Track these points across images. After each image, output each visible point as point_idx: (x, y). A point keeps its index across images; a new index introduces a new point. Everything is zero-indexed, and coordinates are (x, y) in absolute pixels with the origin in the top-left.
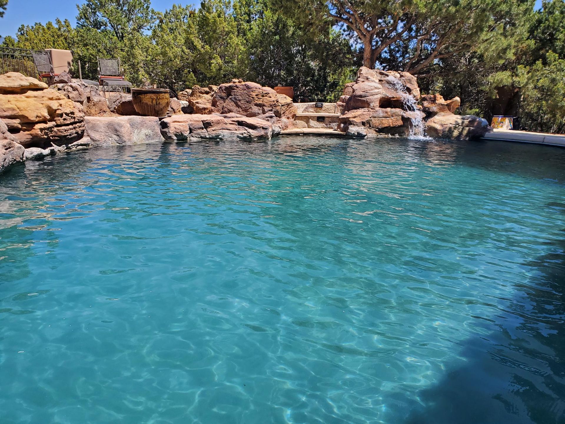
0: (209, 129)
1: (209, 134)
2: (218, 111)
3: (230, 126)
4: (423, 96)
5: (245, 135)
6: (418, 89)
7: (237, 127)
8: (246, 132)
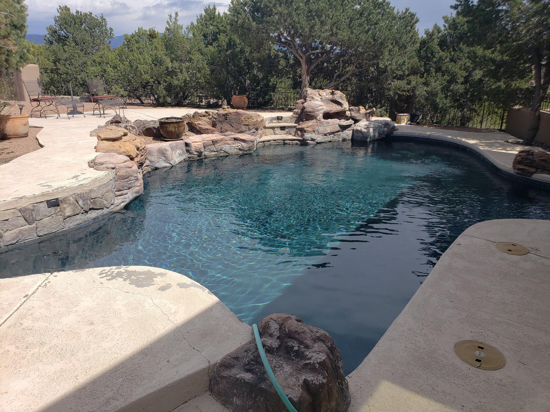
0: (216, 145)
1: (216, 149)
2: (218, 131)
3: (229, 142)
4: (351, 108)
5: (240, 147)
6: (347, 103)
7: (233, 142)
8: (240, 145)
